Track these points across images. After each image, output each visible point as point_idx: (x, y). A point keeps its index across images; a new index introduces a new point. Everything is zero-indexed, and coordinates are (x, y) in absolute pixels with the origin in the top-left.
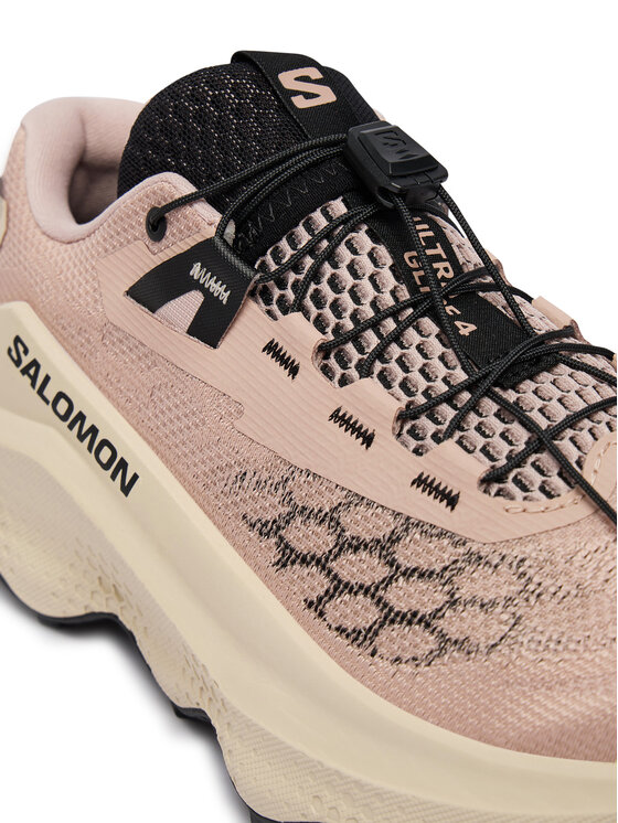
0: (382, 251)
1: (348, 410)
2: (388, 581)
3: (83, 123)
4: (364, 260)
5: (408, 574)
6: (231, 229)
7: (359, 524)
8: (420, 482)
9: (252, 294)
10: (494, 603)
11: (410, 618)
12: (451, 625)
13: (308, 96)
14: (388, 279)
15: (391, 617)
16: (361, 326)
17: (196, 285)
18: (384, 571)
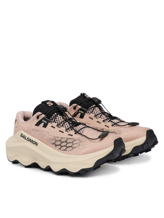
0: (61, 117)
1: (61, 130)
2: (67, 144)
3: (24, 113)
4: (59, 118)
5: (69, 143)
6: (46, 116)
7: (63, 140)
8: (69, 135)
9: (49, 122)
10: (77, 143)
11: (69, 147)
12: (73, 146)
13: (50, 104)
14: (62, 119)
15: (67, 147)
16: (60, 124)
17: (43, 122)
18: (66, 144)
